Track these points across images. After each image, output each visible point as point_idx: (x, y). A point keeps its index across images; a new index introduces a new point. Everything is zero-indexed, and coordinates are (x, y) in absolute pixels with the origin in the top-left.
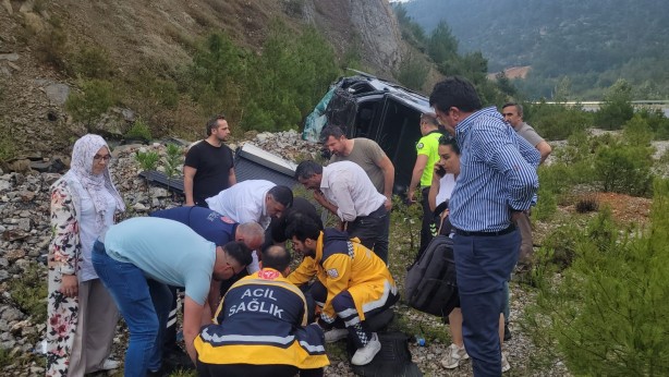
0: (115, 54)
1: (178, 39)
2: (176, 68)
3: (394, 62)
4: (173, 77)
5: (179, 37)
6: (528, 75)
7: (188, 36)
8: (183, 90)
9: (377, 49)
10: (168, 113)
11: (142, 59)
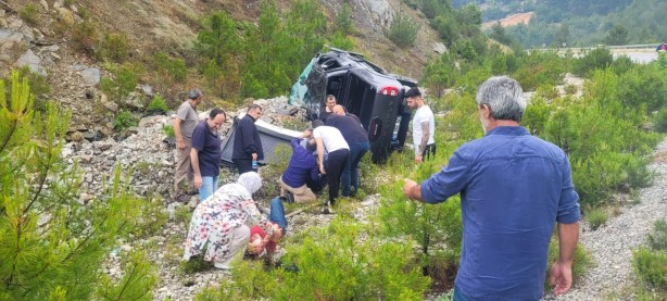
0: (133, 37)
1: (183, 19)
2: (184, 45)
3: (386, 22)
4: (181, 53)
5: (184, 16)
6: (531, 21)
7: (192, 14)
8: (190, 65)
9: (370, 9)
10: (179, 87)
11: (154, 39)
